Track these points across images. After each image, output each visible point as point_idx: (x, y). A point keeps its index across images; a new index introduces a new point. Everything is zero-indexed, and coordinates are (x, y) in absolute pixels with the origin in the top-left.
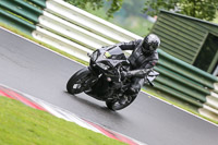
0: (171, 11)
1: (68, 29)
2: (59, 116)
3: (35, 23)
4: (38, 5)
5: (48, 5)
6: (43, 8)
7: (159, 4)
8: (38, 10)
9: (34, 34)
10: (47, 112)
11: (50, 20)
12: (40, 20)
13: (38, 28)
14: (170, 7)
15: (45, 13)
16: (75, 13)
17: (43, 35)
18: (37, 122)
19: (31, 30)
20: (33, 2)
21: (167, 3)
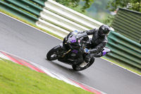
0: (125, 8)
1: (59, 20)
2: (54, 77)
3: (38, 16)
4: (40, 5)
5: (46, 5)
6: (43, 6)
7: (117, 3)
8: (40, 8)
9: (37, 23)
10: (46, 74)
11: (47, 14)
12: (41, 14)
13: (40, 20)
14: (123, 6)
15: (44, 10)
16: (64, 10)
17: (43, 24)
18: (39, 80)
19: (35, 21)
20: (37, 3)
21: (122, 3)
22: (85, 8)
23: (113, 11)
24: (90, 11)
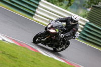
0: (97, 6)
1: (50, 15)
3: (34, 12)
4: (36, 4)
5: (40, 4)
6: (38, 5)
7: (91, 3)
8: (36, 6)
9: (34, 17)
10: (41, 53)
11: (41, 11)
12: (37, 11)
13: (36, 15)
14: (96, 4)
15: (39, 7)
16: (53, 7)
17: (38, 18)
18: (35, 58)
19: (32, 15)
20: (33, 3)
21: (95, 2)
22: (68, 6)
23: (88, 8)
24: (72, 8)
